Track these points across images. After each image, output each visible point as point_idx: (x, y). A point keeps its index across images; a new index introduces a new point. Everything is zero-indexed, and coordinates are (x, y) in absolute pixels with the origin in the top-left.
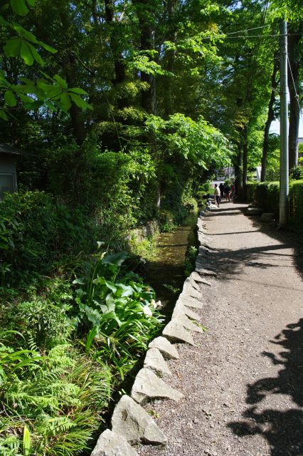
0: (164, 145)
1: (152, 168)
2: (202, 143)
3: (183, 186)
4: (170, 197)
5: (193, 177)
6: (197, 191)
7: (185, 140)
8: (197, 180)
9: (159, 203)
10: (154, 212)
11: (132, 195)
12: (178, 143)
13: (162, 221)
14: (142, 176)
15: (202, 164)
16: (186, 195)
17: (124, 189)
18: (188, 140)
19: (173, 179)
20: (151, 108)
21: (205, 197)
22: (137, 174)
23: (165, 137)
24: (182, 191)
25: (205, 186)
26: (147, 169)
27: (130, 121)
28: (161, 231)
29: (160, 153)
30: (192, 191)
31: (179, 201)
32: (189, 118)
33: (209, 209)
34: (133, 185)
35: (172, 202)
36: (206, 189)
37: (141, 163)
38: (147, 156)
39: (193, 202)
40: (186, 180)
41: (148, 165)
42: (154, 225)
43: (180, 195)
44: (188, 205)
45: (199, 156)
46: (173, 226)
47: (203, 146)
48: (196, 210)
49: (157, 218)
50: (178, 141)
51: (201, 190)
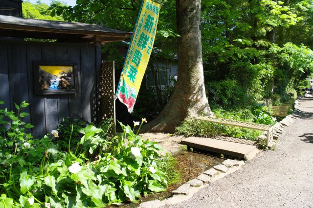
0: (278, 59)
1: (272, 72)
2: (302, 59)
3: (288, 82)
4: (279, 87)
5: (295, 76)
6: (298, 85)
7: (292, 58)
8: (298, 78)
9: (273, 90)
10: (270, 95)
11: (261, 85)
12: (287, 59)
13: (274, 100)
14: (267, 76)
15: (301, 69)
16: (289, 87)
17: (259, 82)
18: (293, 58)
19: (282, 77)
20: (272, 39)
21: (303, 90)
22: (265, 75)
23: (280, 56)
24: (287, 84)
25: (304, 82)
26: (270, 72)
27: (261, 47)
28: (273, 105)
29: (276, 63)
30: (294, 85)
31: (284, 90)
32: (295, 45)
33: (305, 97)
34: (262, 80)
35: (280, 90)
36: (306, 84)
37: (267, 69)
38: (269, 66)
39: (294, 92)
40: (290, 78)
41: (270, 71)
42: (270, 101)
43: (285, 87)
44: (290, 94)
45: (299, 66)
46: (280, 103)
47: (302, 61)
48: (295, 96)
49: (271, 98)
50: (287, 58)
51: (301, 85)
